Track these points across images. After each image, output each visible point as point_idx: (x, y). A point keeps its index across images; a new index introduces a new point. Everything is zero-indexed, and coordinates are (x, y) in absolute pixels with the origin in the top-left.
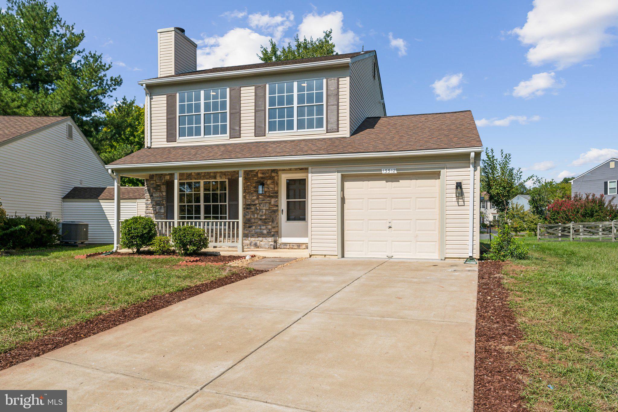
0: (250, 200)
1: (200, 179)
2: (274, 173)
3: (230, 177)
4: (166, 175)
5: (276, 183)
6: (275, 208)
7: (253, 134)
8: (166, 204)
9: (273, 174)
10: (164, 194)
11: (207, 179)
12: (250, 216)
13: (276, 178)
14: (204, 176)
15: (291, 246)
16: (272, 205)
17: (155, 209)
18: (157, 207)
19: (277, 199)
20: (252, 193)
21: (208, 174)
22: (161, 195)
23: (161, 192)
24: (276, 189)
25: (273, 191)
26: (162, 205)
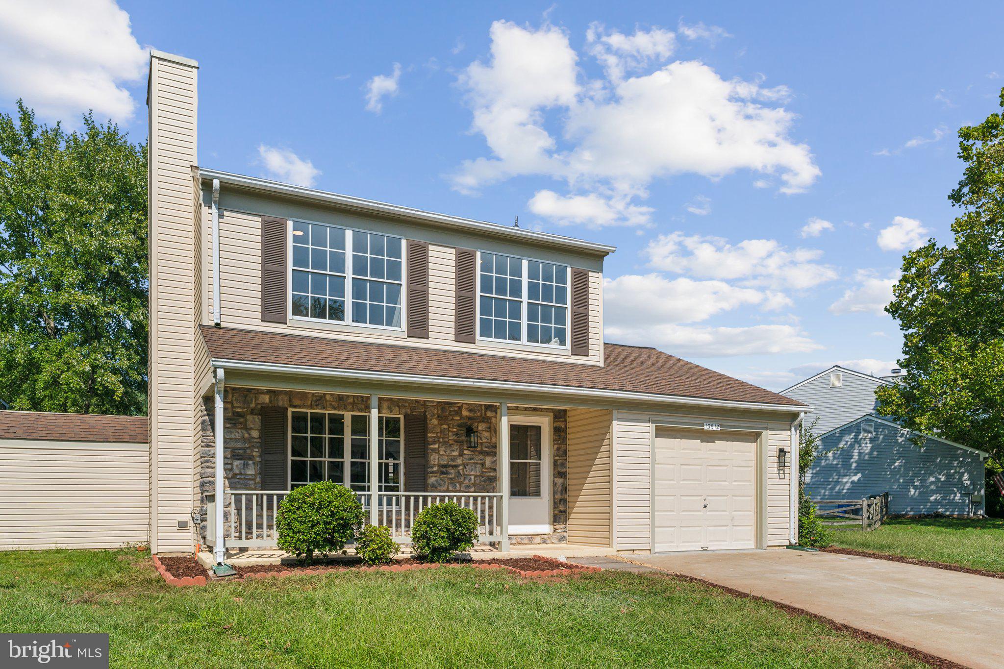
0: (447, 458)
1: (345, 409)
2: (491, 411)
3: (409, 411)
4: (260, 392)
5: (494, 430)
6: (491, 474)
7: (453, 337)
8: (260, 456)
9: (489, 414)
10: (255, 434)
11: (360, 410)
12: (446, 486)
13: (493, 420)
14: (353, 404)
15: (519, 540)
16: (486, 469)
17: (229, 467)
18: (236, 463)
19: (495, 459)
20: (451, 445)
21: (363, 400)
22: (246, 435)
23: (247, 429)
24: (493, 440)
25: (489, 443)
26: (250, 459)
